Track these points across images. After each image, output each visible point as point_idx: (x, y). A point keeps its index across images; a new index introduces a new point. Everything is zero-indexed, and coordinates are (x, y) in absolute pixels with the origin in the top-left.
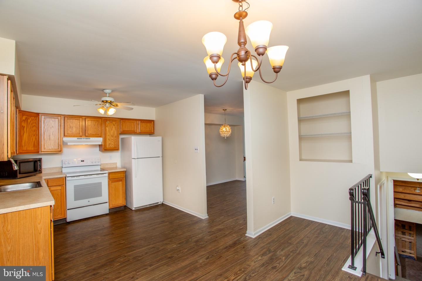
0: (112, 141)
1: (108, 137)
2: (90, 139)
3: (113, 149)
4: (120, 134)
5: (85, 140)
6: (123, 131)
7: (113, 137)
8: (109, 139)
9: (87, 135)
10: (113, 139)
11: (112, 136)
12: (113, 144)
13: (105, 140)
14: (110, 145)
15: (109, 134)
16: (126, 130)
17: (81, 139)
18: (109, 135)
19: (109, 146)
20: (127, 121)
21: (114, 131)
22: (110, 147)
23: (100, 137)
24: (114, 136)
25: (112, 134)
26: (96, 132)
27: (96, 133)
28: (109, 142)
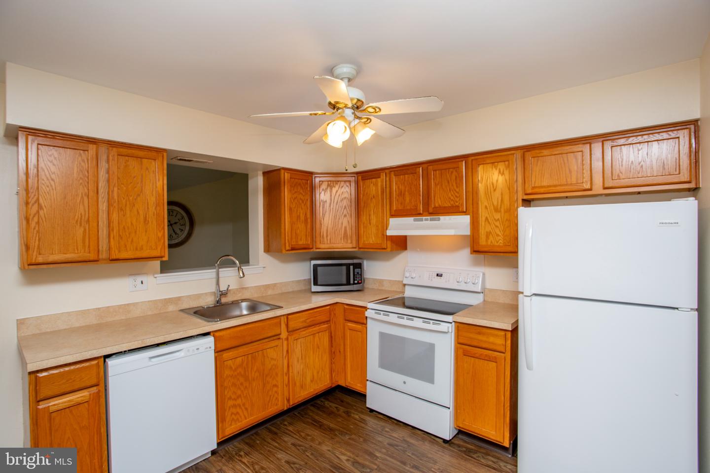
0: (497, 224)
1: (483, 214)
2: (439, 220)
3: (499, 250)
4: (524, 200)
5: (429, 222)
6: (533, 188)
7: (500, 211)
8: (487, 219)
9: (431, 210)
10: (498, 220)
11: (497, 210)
12: (498, 235)
13: (474, 224)
14: (491, 237)
15: (486, 204)
16: (545, 183)
17: (422, 220)
18: (486, 207)
19: (487, 241)
20: (546, 152)
21: (502, 194)
22: (489, 243)
23: (465, 213)
24: (502, 210)
25: (495, 203)
26: (452, 200)
27: (452, 203)
28: (488, 229)
